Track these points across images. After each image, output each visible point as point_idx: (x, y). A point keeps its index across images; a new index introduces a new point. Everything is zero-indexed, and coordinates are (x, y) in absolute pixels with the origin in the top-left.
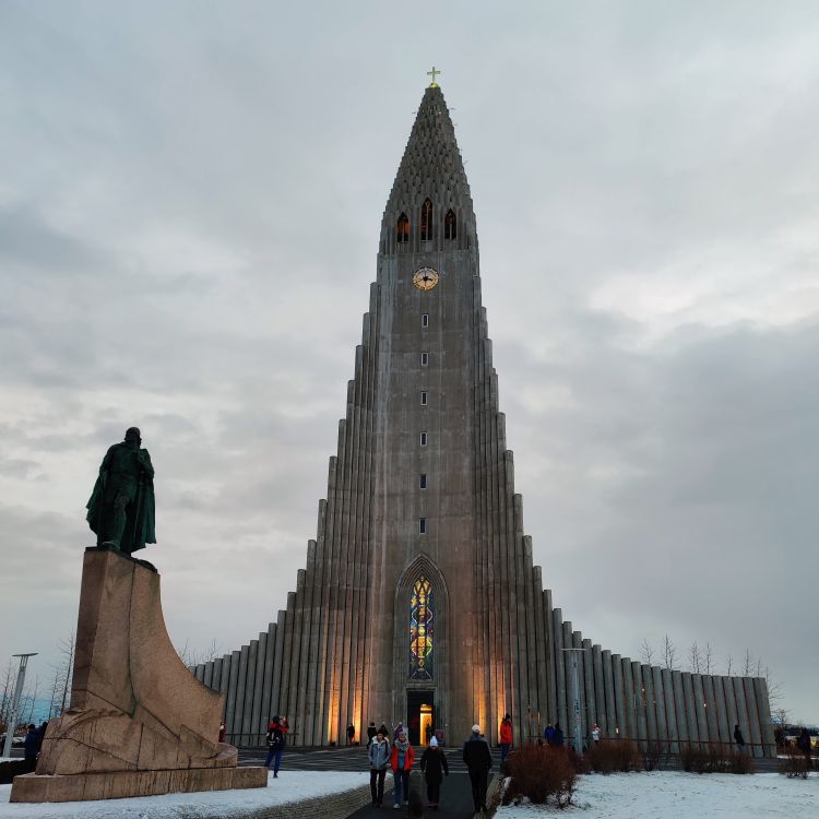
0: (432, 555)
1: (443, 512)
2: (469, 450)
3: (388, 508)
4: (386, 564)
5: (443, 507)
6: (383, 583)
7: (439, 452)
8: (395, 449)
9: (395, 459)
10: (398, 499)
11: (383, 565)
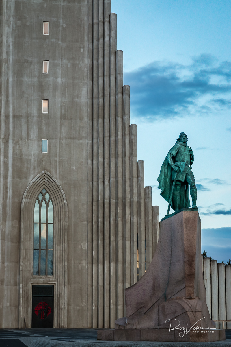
0: (53, 171)
1: (63, 135)
2: (86, 81)
3: (14, 128)
4: (13, 177)
5: (63, 130)
6: (10, 194)
7: (59, 80)
8: (19, 74)
9: (19, 83)
10: (23, 121)
11: (10, 179)
